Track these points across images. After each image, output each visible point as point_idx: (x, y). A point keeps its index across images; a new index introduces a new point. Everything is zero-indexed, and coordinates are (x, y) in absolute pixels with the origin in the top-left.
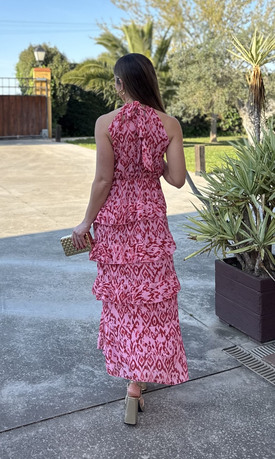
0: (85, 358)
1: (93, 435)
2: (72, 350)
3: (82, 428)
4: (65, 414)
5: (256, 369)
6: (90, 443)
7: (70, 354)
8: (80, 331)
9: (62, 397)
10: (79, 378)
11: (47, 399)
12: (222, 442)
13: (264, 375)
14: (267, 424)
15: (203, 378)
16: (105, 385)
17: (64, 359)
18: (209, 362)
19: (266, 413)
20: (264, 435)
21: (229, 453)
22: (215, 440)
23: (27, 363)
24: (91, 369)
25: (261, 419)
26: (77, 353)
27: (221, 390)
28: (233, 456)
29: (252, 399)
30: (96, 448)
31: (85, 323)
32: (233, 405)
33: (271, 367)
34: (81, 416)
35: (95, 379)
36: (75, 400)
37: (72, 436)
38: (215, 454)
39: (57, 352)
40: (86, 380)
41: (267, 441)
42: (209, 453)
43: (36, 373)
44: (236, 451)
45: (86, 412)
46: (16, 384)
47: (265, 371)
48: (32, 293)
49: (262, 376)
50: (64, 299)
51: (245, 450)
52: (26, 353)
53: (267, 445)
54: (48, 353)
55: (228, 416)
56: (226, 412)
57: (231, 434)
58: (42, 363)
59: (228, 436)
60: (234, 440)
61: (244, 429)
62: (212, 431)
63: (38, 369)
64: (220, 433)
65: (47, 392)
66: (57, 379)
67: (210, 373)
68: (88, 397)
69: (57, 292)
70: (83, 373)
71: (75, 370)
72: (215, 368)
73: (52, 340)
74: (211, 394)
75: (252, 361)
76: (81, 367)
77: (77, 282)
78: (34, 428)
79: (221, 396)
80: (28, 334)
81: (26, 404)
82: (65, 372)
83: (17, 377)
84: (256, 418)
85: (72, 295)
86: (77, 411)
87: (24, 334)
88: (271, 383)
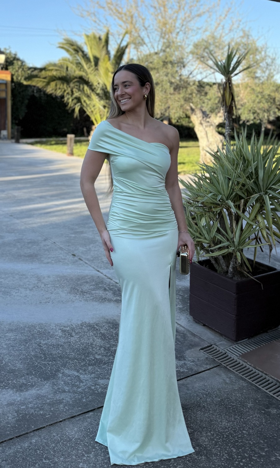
0: (69, 362)
1: (87, 443)
2: (56, 354)
3: (75, 436)
4: (57, 423)
5: (234, 367)
6: (85, 452)
7: (54, 360)
8: (60, 334)
9: (51, 404)
10: (66, 384)
11: (37, 407)
12: (212, 444)
13: (242, 373)
14: (252, 423)
15: (185, 379)
16: (92, 390)
17: (49, 364)
18: (189, 362)
19: (248, 412)
20: (251, 435)
21: (220, 455)
22: (205, 442)
23: (12, 370)
24: (76, 374)
25: (246, 418)
26: (61, 357)
27: (204, 390)
28: (224, 457)
29: (234, 398)
30: (92, 456)
31: (65, 327)
32: (217, 405)
33: (247, 366)
34: (72, 423)
35: (81, 384)
36: (65, 407)
37: (66, 445)
38: (207, 457)
39: (41, 357)
40: (73, 385)
41: (254, 440)
42: (201, 456)
43: (22, 381)
44: (226, 452)
45: (77, 419)
46: (4, 393)
47: (243, 370)
48: (8, 296)
49: (240, 375)
50: (41, 303)
51: (234, 451)
52: (9, 359)
53: (254, 444)
54: (31, 359)
55: (213, 416)
56: (212, 412)
57: (219, 435)
58: (27, 369)
59: (217, 437)
60: (223, 441)
61: (231, 429)
62: (201, 433)
63: (24, 376)
64: (209, 434)
65: (35, 400)
66: (44, 385)
67: (191, 373)
68: (78, 403)
69: (33, 295)
70: (69, 378)
71: (60, 375)
72: (195, 368)
73: (35, 345)
74: (195, 395)
75: (229, 360)
76: (67, 371)
77: (52, 284)
78: (27, 439)
79: (205, 396)
80: (9, 340)
81: (16, 414)
82: (51, 377)
83: (4, 385)
84: (241, 418)
85: (48, 298)
86: (68, 418)
87: (5, 339)
88: (249, 382)
